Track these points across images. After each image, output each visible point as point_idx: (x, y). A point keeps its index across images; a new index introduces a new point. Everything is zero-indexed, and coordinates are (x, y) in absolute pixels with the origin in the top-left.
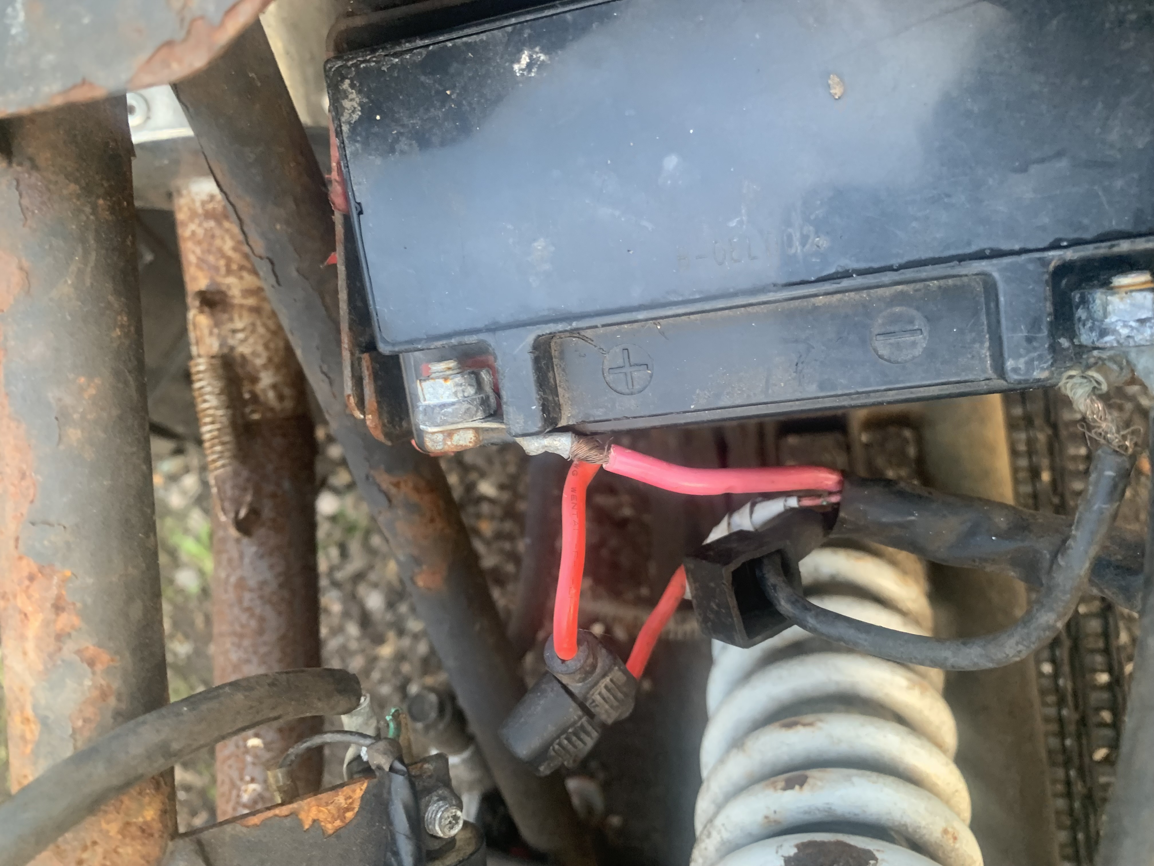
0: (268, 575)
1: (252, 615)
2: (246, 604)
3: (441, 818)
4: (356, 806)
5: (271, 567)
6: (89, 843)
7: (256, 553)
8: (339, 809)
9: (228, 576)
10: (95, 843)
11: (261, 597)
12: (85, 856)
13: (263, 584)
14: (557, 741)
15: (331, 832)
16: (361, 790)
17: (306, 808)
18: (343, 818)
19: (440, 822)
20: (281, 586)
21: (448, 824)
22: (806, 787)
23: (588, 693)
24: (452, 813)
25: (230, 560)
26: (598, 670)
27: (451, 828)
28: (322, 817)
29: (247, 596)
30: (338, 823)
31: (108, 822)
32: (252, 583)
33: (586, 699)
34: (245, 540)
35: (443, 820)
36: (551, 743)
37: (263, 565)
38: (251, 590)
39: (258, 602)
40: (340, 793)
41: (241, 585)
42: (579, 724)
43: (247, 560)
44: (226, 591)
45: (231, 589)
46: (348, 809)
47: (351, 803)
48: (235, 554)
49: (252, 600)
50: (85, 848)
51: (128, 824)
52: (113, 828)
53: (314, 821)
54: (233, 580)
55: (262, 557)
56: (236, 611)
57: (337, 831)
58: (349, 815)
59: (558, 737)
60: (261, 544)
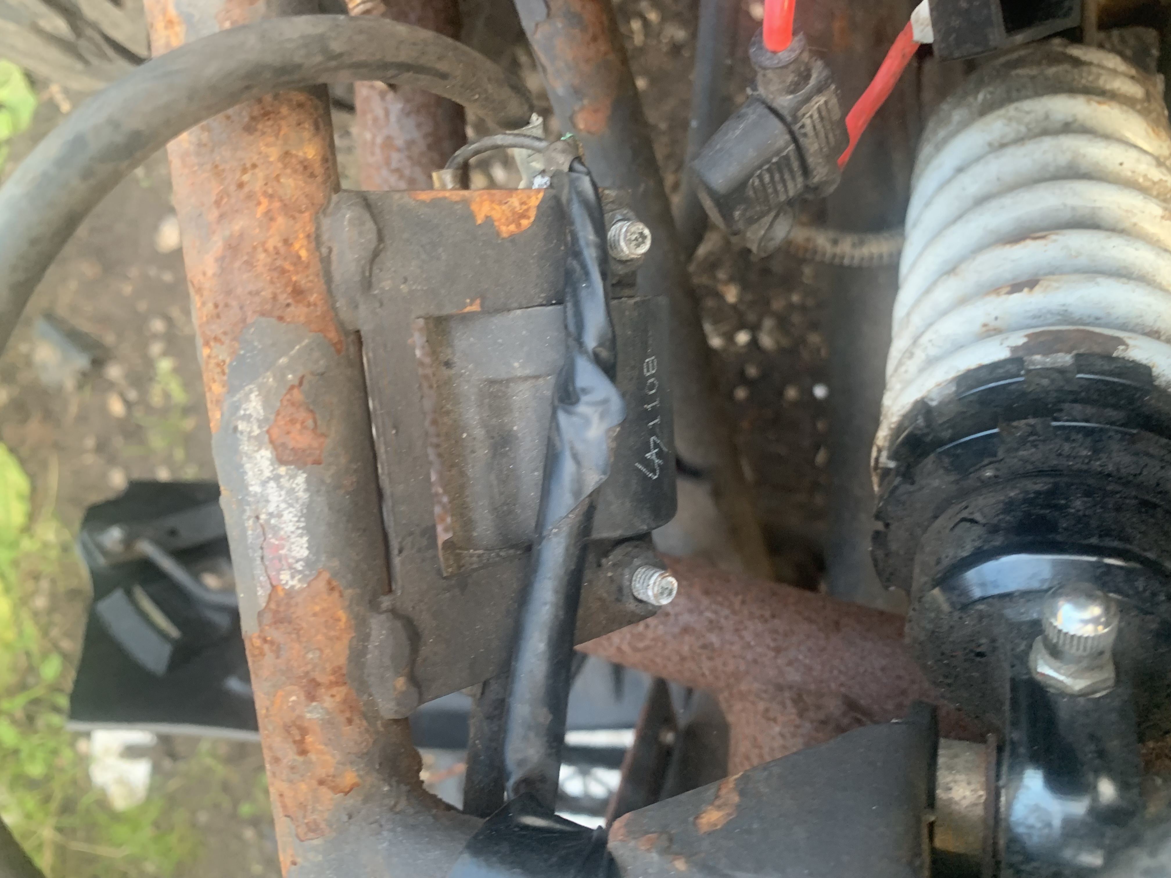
0: (416, 135)
1: (401, 177)
2: (394, 165)
3: (627, 231)
4: (533, 214)
5: (419, 126)
6: (248, 165)
7: (403, 110)
8: (514, 213)
9: (374, 137)
10: (254, 166)
11: (410, 158)
12: (246, 178)
13: (410, 144)
14: (758, 172)
15: (505, 235)
16: (537, 198)
17: (478, 199)
18: (519, 225)
19: (626, 236)
20: (430, 147)
21: (634, 240)
22: (1037, 288)
23: (798, 109)
24: (638, 229)
25: (375, 120)
26: (813, 82)
27: (638, 246)
28: (496, 215)
29: (395, 156)
30: (512, 227)
31: (267, 145)
32: (399, 142)
33: (796, 119)
34: (391, 95)
35: (629, 234)
36: (750, 176)
37: (410, 123)
38: (399, 150)
39: (407, 163)
40: (514, 195)
41: (388, 143)
42: (784, 153)
43: (393, 118)
44: (373, 154)
45: (378, 151)
46: (524, 215)
47: (527, 210)
48: (380, 112)
49: (400, 161)
50: (244, 171)
51: (287, 153)
52: (274, 153)
53: (487, 217)
54: (379, 140)
55: (408, 114)
56: (385, 172)
57: (513, 239)
58: (525, 223)
59: (760, 167)
60: (407, 101)
